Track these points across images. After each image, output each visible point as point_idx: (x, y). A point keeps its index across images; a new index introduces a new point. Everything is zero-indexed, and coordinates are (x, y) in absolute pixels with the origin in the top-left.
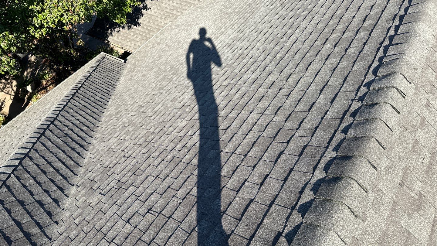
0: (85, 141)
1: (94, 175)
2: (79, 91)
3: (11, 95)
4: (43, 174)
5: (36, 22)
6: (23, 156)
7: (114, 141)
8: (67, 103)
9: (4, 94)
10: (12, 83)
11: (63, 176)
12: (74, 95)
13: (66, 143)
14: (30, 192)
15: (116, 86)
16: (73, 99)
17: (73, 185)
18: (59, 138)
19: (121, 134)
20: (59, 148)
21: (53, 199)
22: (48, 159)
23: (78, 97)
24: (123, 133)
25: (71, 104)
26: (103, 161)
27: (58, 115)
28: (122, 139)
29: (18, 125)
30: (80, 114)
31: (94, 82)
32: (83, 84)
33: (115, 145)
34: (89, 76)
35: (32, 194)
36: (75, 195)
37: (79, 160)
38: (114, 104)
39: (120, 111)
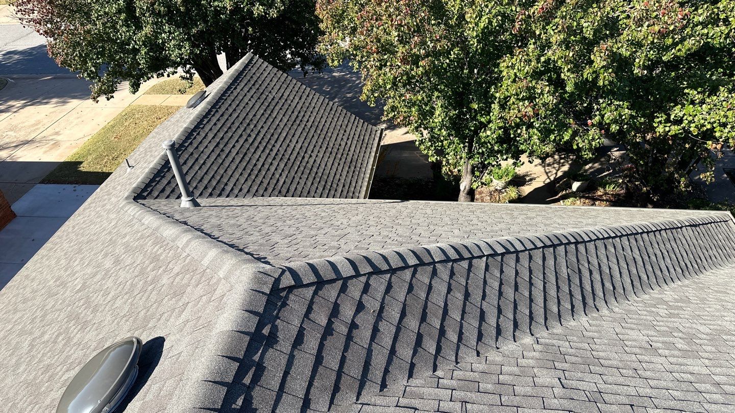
0: (594, 301)
1: (570, 351)
2: (645, 235)
3: (549, 177)
4: (514, 288)
5: (677, 112)
6: (512, 250)
7: (636, 336)
8: (617, 236)
9: (544, 171)
10: (563, 166)
11: (531, 312)
12: (633, 234)
13: (569, 280)
14: (484, 292)
15: (705, 271)
16: (628, 238)
17: (532, 335)
18: (568, 267)
19: (657, 338)
20: (557, 279)
21: (498, 325)
22: (534, 278)
23: (637, 241)
24: (661, 339)
25: (619, 241)
26: (597, 347)
27: (591, 241)
28: (651, 346)
29: (530, 214)
30: (618, 263)
31: (677, 240)
32: (660, 231)
33: (634, 343)
34: (678, 228)
35: (484, 297)
36: (525, 347)
37: (566, 316)
38: (680, 291)
39: (681, 308)
